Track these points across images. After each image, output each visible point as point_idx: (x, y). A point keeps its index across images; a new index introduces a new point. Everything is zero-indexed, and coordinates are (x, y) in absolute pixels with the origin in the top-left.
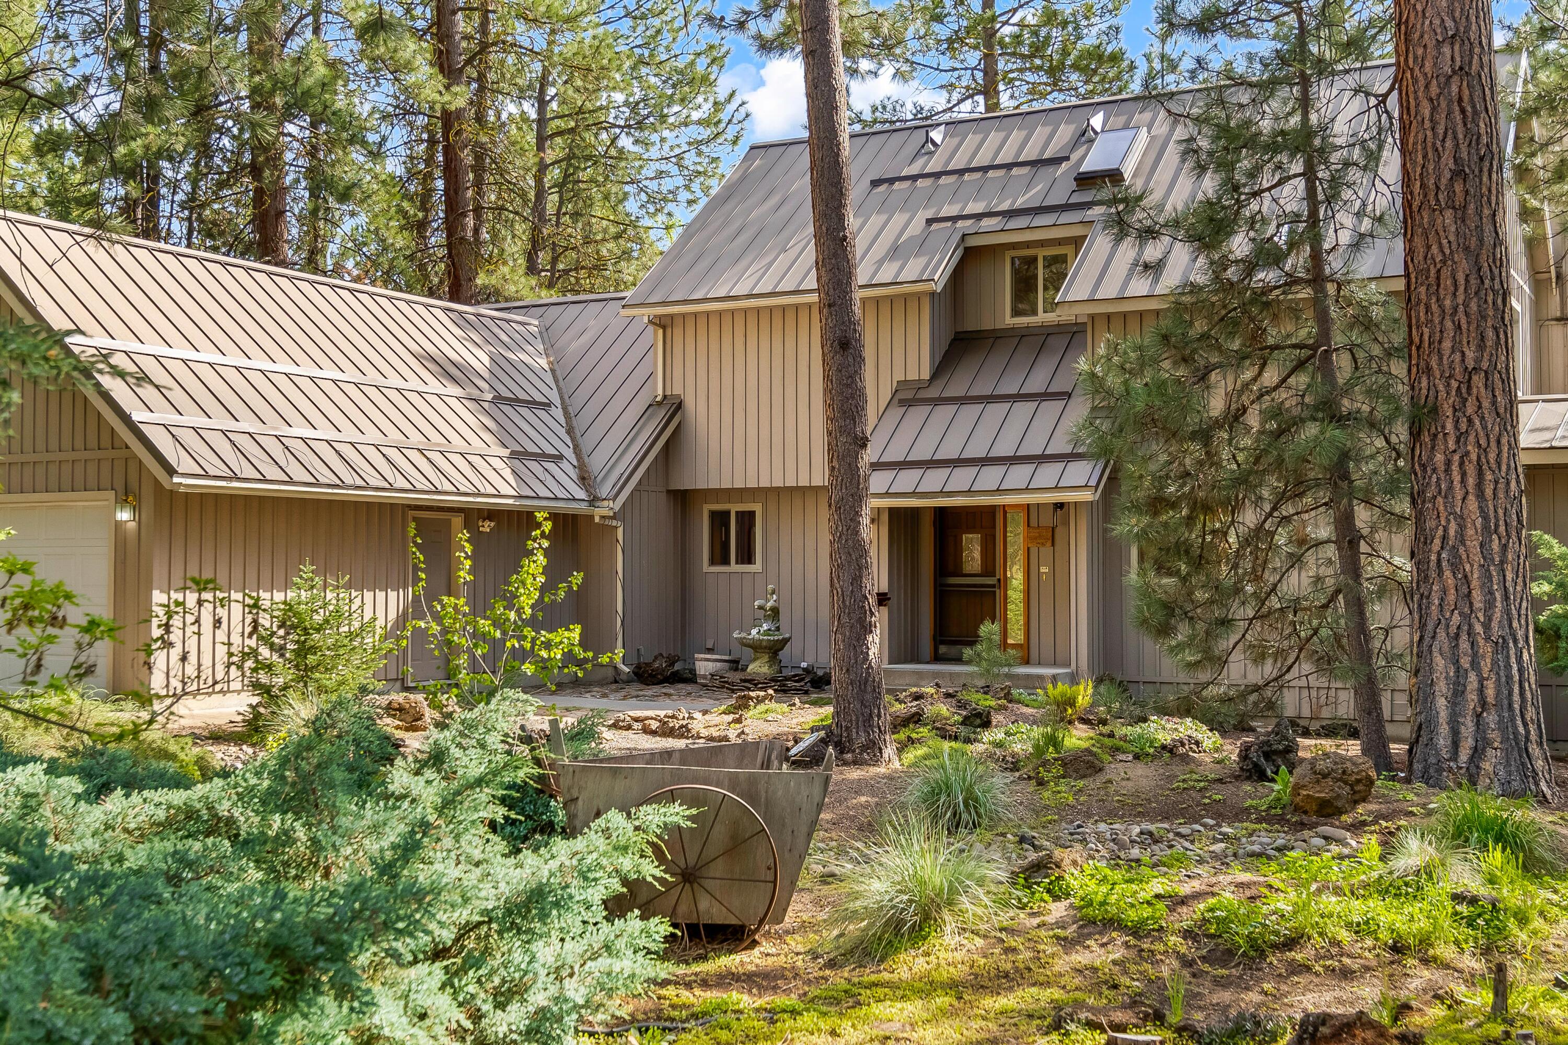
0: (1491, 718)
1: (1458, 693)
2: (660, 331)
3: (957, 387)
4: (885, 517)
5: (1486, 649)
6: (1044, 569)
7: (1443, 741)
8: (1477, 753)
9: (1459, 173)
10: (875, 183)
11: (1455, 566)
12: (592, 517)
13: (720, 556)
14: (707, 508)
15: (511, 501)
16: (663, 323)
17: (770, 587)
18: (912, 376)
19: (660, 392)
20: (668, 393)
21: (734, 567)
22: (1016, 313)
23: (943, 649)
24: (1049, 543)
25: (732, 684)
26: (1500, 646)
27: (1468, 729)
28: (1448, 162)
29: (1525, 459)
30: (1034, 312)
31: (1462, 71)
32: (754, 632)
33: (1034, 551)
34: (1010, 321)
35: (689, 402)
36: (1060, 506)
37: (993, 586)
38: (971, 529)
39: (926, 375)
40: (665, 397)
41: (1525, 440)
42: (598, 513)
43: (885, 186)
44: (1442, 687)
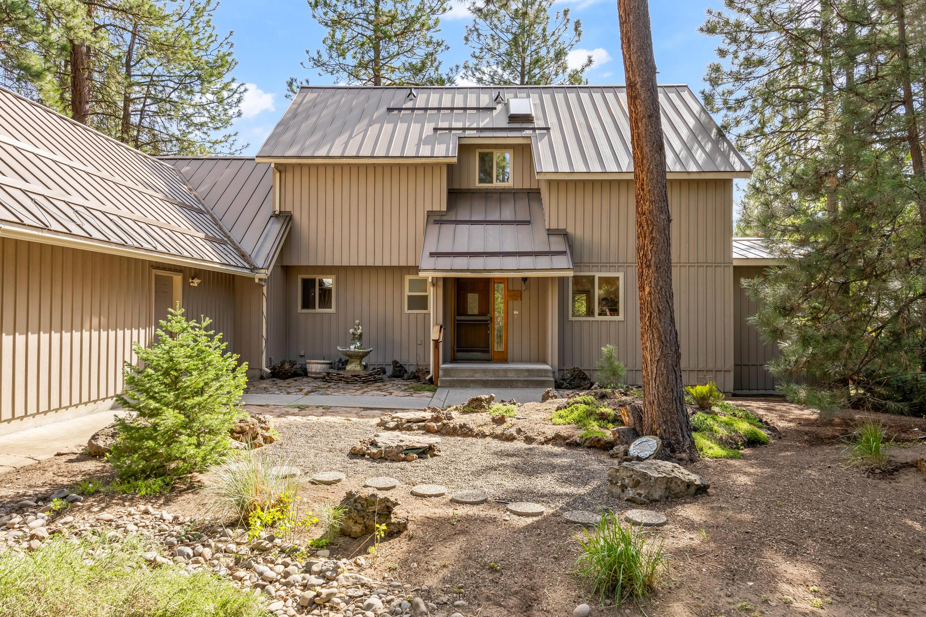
2: (278, 175)
3: (463, 215)
4: (441, 283)
6: (516, 312)
10: (390, 110)
12: (254, 279)
13: (308, 303)
14: (300, 277)
15: (218, 266)
16: (281, 169)
17: (357, 321)
18: (436, 208)
19: (277, 209)
20: (283, 210)
21: (318, 310)
22: (481, 181)
23: (460, 355)
24: (519, 299)
25: (347, 378)
30: (492, 182)
32: (352, 347)
33: (510, 303)
34: (478, 185)
35: (297, 216)
36: (525, 279)
37: (487, 321)
38: (473, 291)
39: (444, 208)
40: (280, 212)
42: (257, 277)
43: (396, 112)
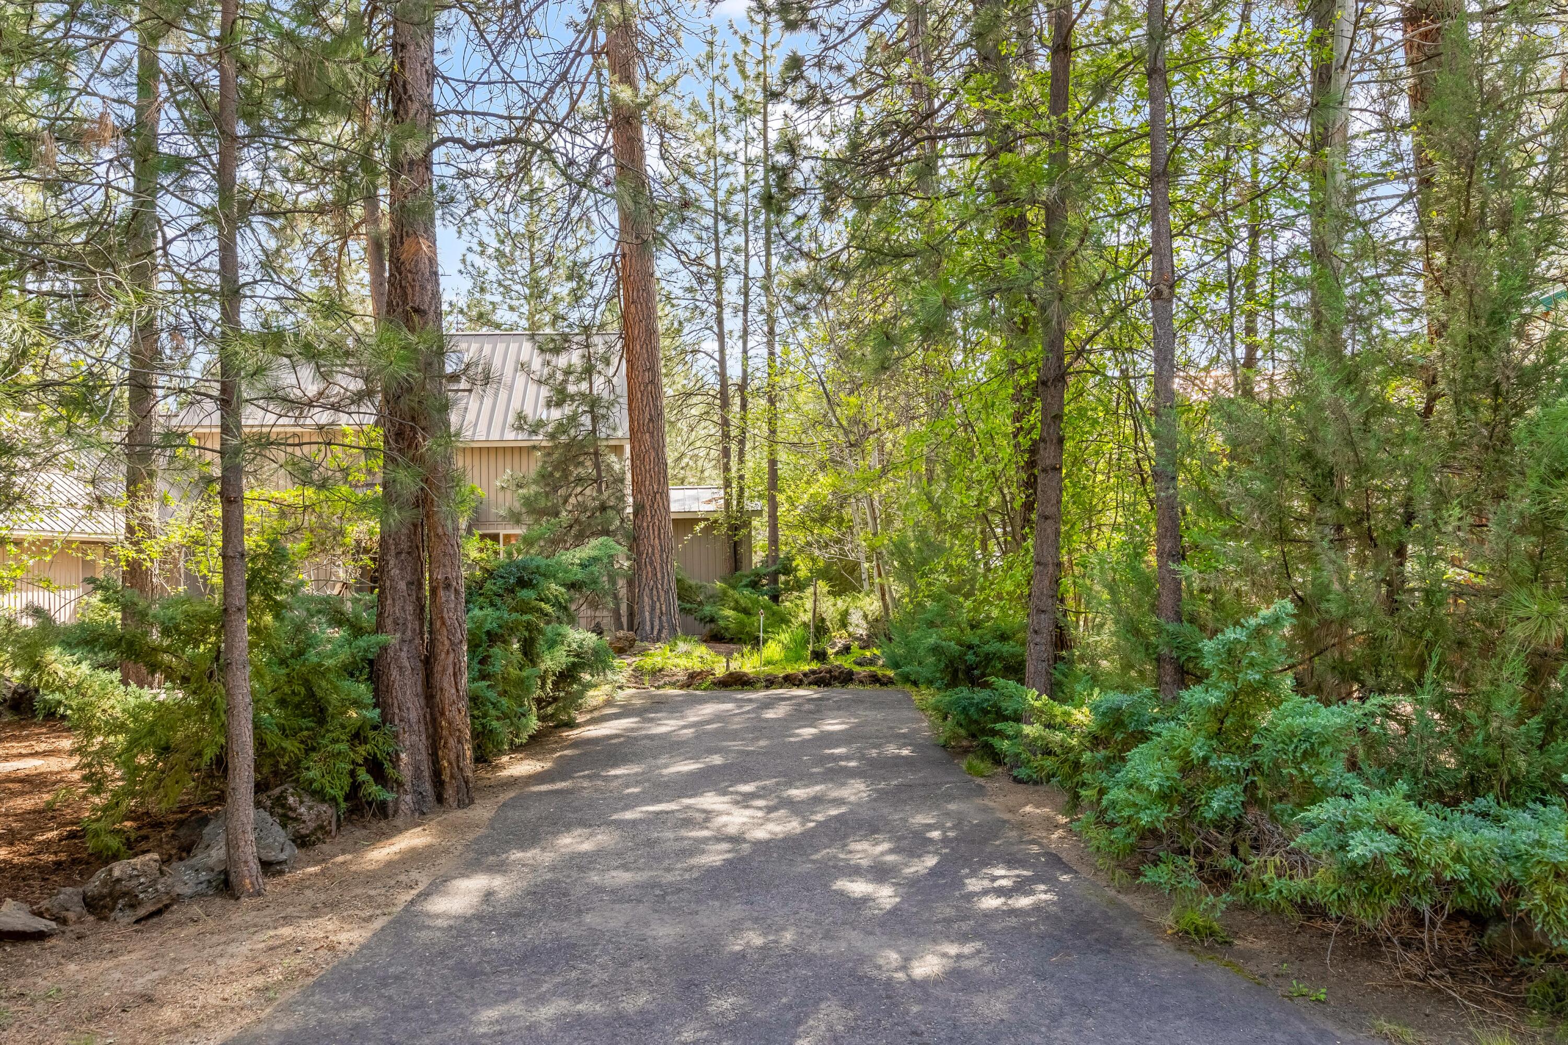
0: (664, 618)
1: (653, 609)
5: (662, 593)
7: (648, 628)
8: (660, 631)
9: (651, 420)
11: (651, 564)
26: (667, 592)
27: (657, 623)
28: (647, 416)
29: (673, 516)
31: (652, 382)
41: (673, 508)
44: (647, 608)
